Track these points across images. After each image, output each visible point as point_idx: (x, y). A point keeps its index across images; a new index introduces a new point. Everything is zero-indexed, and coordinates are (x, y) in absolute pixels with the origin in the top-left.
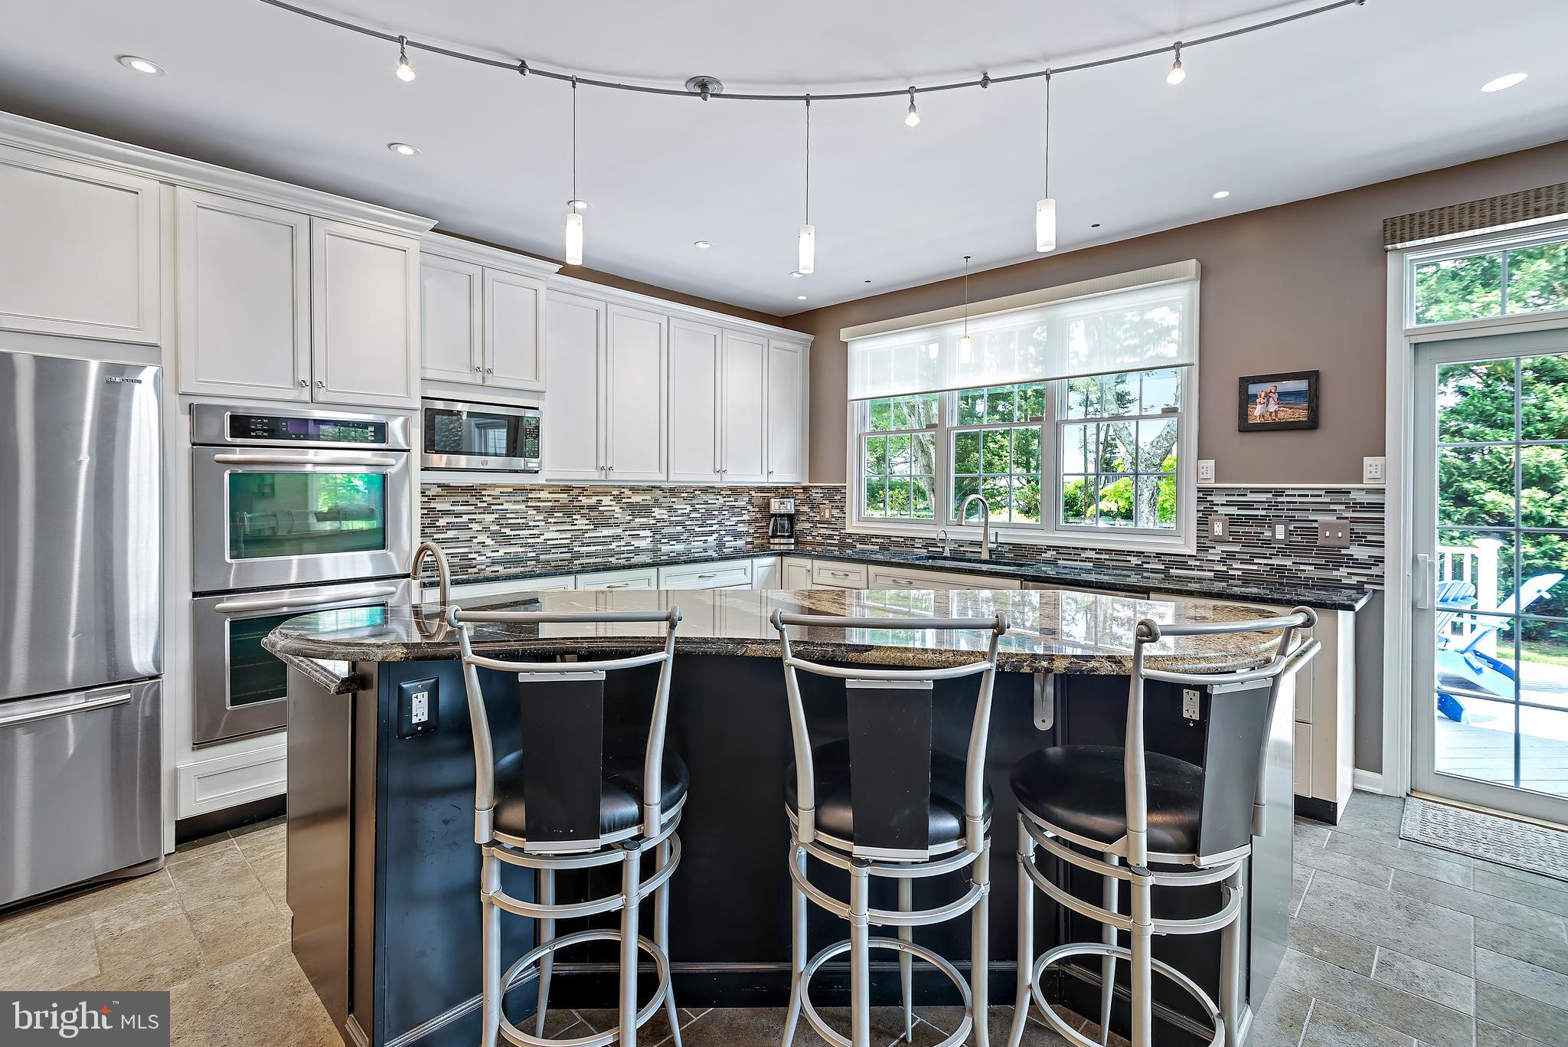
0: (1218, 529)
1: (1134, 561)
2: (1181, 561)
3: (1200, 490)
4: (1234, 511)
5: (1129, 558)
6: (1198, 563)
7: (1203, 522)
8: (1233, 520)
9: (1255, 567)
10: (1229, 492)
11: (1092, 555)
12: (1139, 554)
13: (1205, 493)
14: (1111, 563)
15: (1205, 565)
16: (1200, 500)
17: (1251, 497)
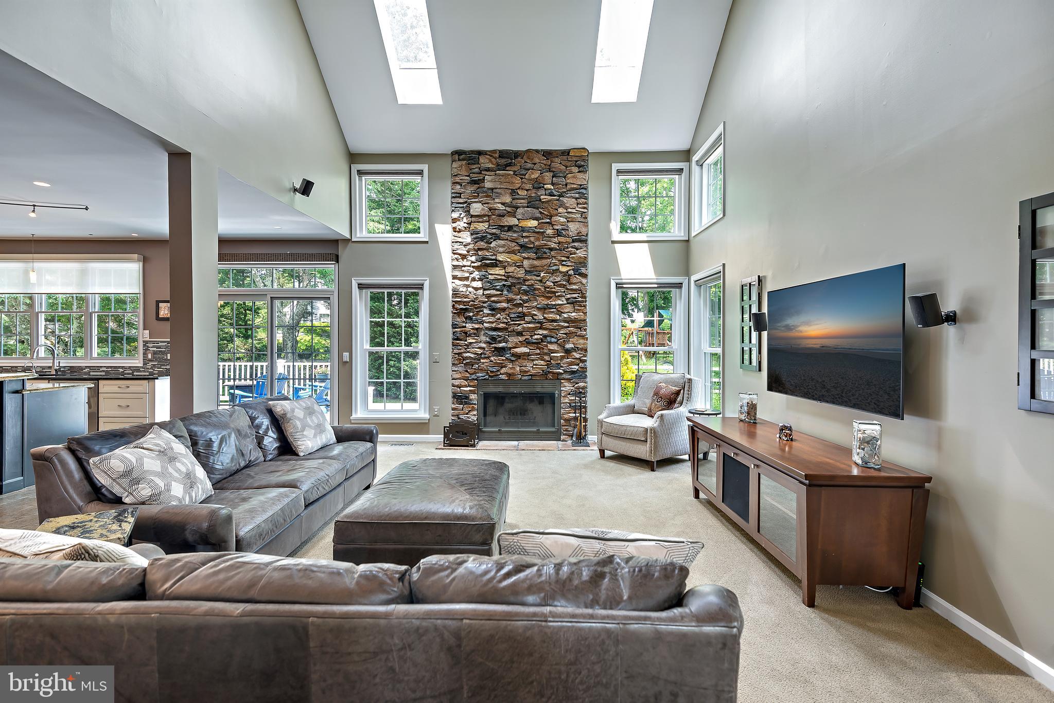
0: (150, 356)
1: (121, 370)
2: (137, 369)
3: (144, 341)
4: (155, 349)
5: (119, 369)
6: (143, 369)
7: (145, 354)
8: (154, 353)
9: (162, 369)
10: (154, 342)
11: (105, 369)
12: (122, 367)
13: (145, 342)
14: (112, 372)
15: (146, 370)
16: (144, 346)
17: (160, 344)
